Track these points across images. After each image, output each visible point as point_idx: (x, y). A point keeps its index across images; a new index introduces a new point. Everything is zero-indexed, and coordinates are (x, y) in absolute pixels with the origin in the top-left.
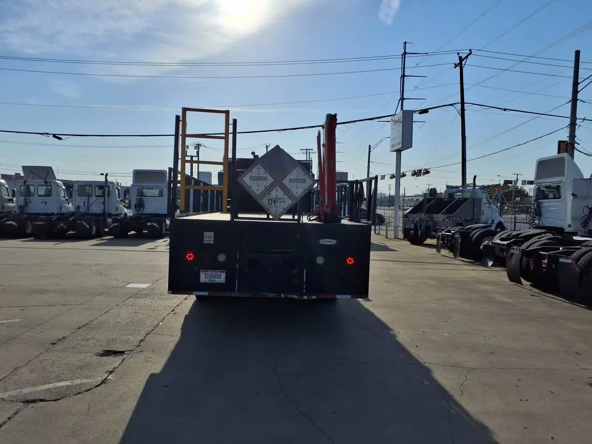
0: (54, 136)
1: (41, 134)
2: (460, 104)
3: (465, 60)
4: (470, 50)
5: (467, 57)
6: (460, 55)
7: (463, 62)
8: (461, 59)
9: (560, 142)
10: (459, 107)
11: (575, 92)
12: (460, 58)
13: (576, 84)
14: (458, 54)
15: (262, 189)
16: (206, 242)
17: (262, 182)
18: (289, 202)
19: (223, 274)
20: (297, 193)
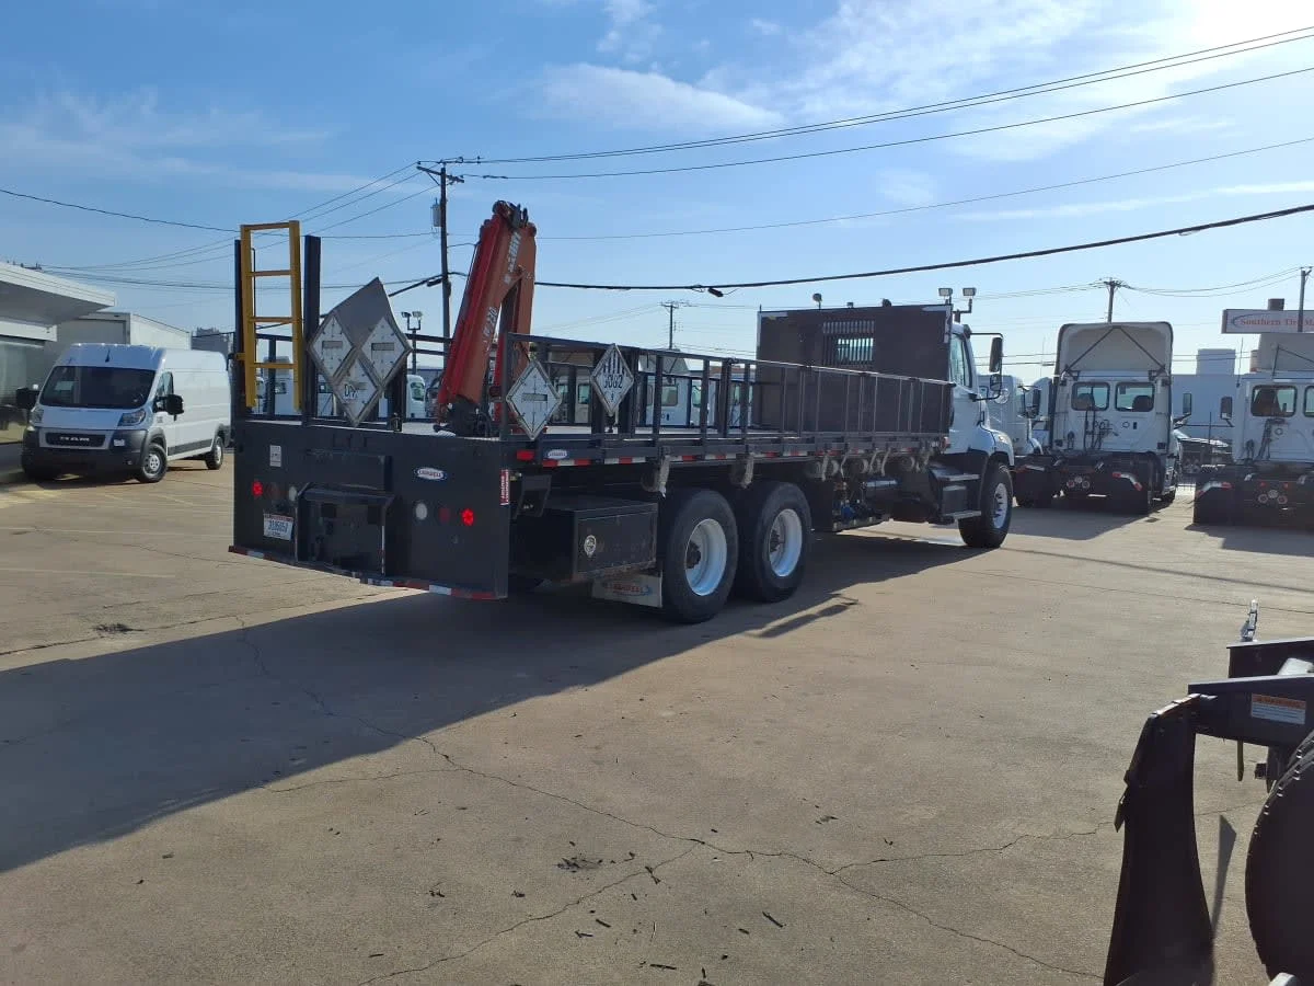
0: (712, 290)
1: (691, 288)
15: (336, 364)
16: (272, 464)
17: (335, 352)
18: (369, 391)
19: (290, 524)
20: (383, 371)
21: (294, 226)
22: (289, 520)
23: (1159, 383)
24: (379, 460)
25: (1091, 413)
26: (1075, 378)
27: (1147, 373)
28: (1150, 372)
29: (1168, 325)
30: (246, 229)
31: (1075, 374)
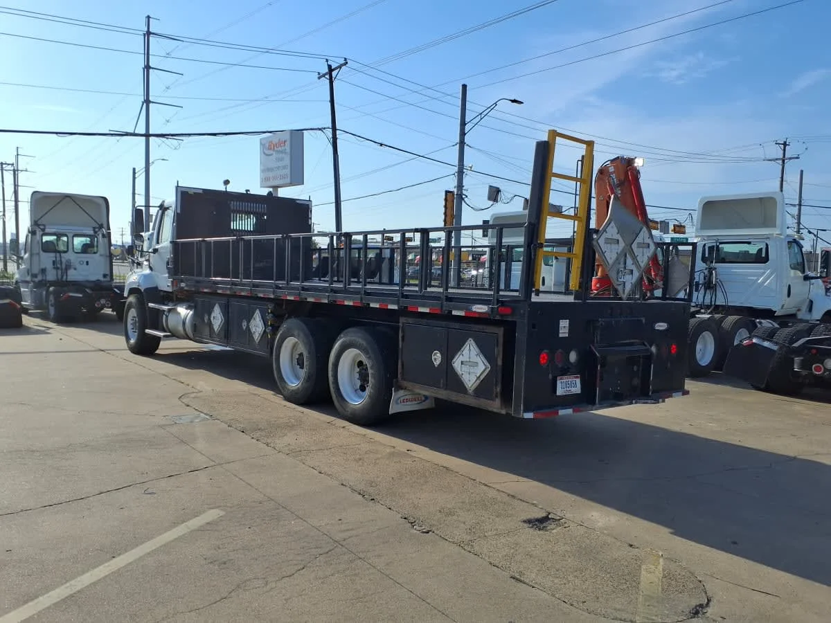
2: (331, 130)
3: (337, 71)
4: (345, 59)
5: (340, 67)
6: (329, 63)
7: (334, 73)
8: (331, 70)
9: (447, 192)
10: (329, 133)
11: (463, 134)
12: (330, 66)
13: (463, 124)
14: (327, 61)
15: (614, 256)
16: (561, 335)
17: (614, 246)
18: (636, 274)
19: (578, 381)
20: (642, 262)
21: (590, 144)
22: (577, 377)
23: (101, 235)
24: (641, 321)
25: (58, 254)
26: (43, 230)
27: (92, 229)
28: (94, 228)
29: (105, 200)
30: (554, 134)
31: (42, 227)
